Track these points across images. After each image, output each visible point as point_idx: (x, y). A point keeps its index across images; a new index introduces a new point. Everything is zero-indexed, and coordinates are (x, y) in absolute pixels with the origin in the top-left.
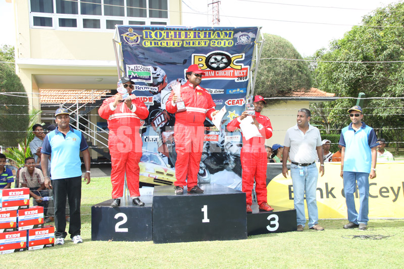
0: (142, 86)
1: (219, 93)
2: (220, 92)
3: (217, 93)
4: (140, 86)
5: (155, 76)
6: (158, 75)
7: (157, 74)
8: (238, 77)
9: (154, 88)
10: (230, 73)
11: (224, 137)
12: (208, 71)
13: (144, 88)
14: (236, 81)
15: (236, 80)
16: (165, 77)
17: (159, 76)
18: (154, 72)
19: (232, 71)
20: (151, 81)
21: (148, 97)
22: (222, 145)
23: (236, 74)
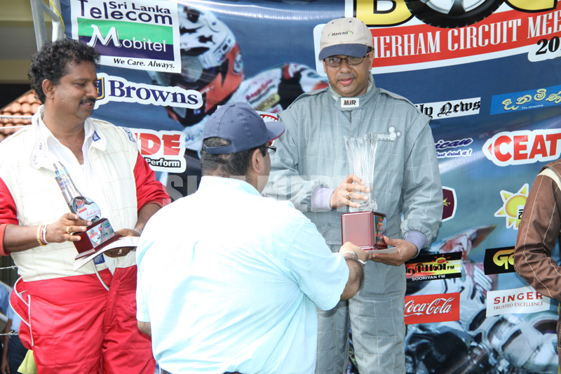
0: (137, 86)
1: (460, 114)
2: (465, 107)
3: (453, 115)
4: (127, 84)
5: (192, 42)
6: (203, 39)
7: (200, 33)
8: (543, 40)
9: (187, 93)
10: (510, 31)
11: (483, 300)
12: (415, 30)
13: (143, 94)
14: (533, 58)
15: (532, 53)
16: (233, 52)
17: (208, 44)
18: (189, 25)
19: (516, 23)
20: (176, 67)
21: (160, 134)
22: (473, 333)
23: (534, 31)
